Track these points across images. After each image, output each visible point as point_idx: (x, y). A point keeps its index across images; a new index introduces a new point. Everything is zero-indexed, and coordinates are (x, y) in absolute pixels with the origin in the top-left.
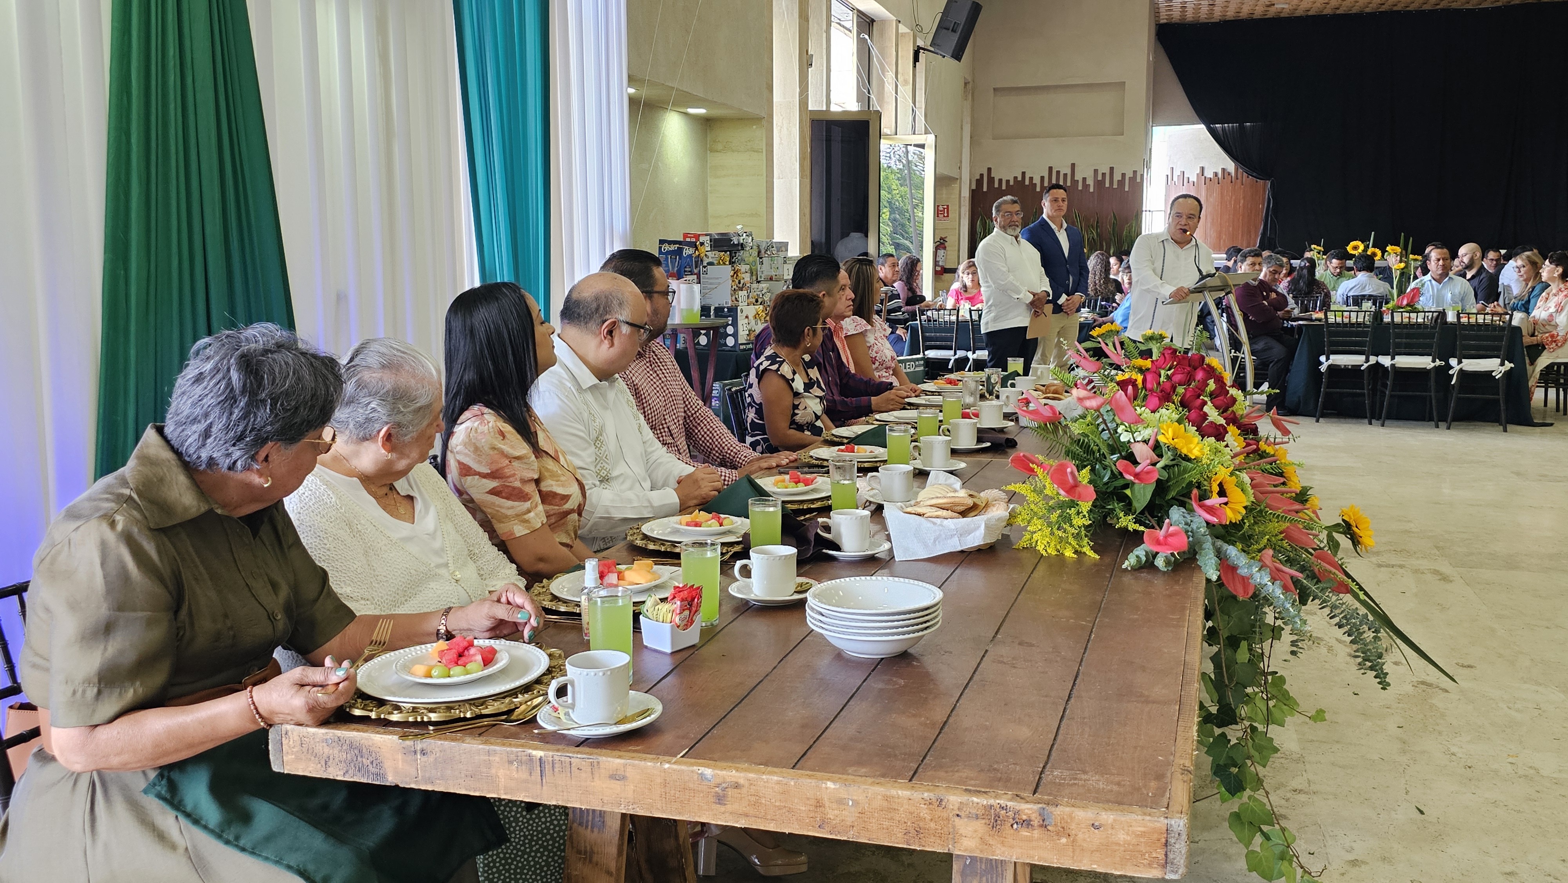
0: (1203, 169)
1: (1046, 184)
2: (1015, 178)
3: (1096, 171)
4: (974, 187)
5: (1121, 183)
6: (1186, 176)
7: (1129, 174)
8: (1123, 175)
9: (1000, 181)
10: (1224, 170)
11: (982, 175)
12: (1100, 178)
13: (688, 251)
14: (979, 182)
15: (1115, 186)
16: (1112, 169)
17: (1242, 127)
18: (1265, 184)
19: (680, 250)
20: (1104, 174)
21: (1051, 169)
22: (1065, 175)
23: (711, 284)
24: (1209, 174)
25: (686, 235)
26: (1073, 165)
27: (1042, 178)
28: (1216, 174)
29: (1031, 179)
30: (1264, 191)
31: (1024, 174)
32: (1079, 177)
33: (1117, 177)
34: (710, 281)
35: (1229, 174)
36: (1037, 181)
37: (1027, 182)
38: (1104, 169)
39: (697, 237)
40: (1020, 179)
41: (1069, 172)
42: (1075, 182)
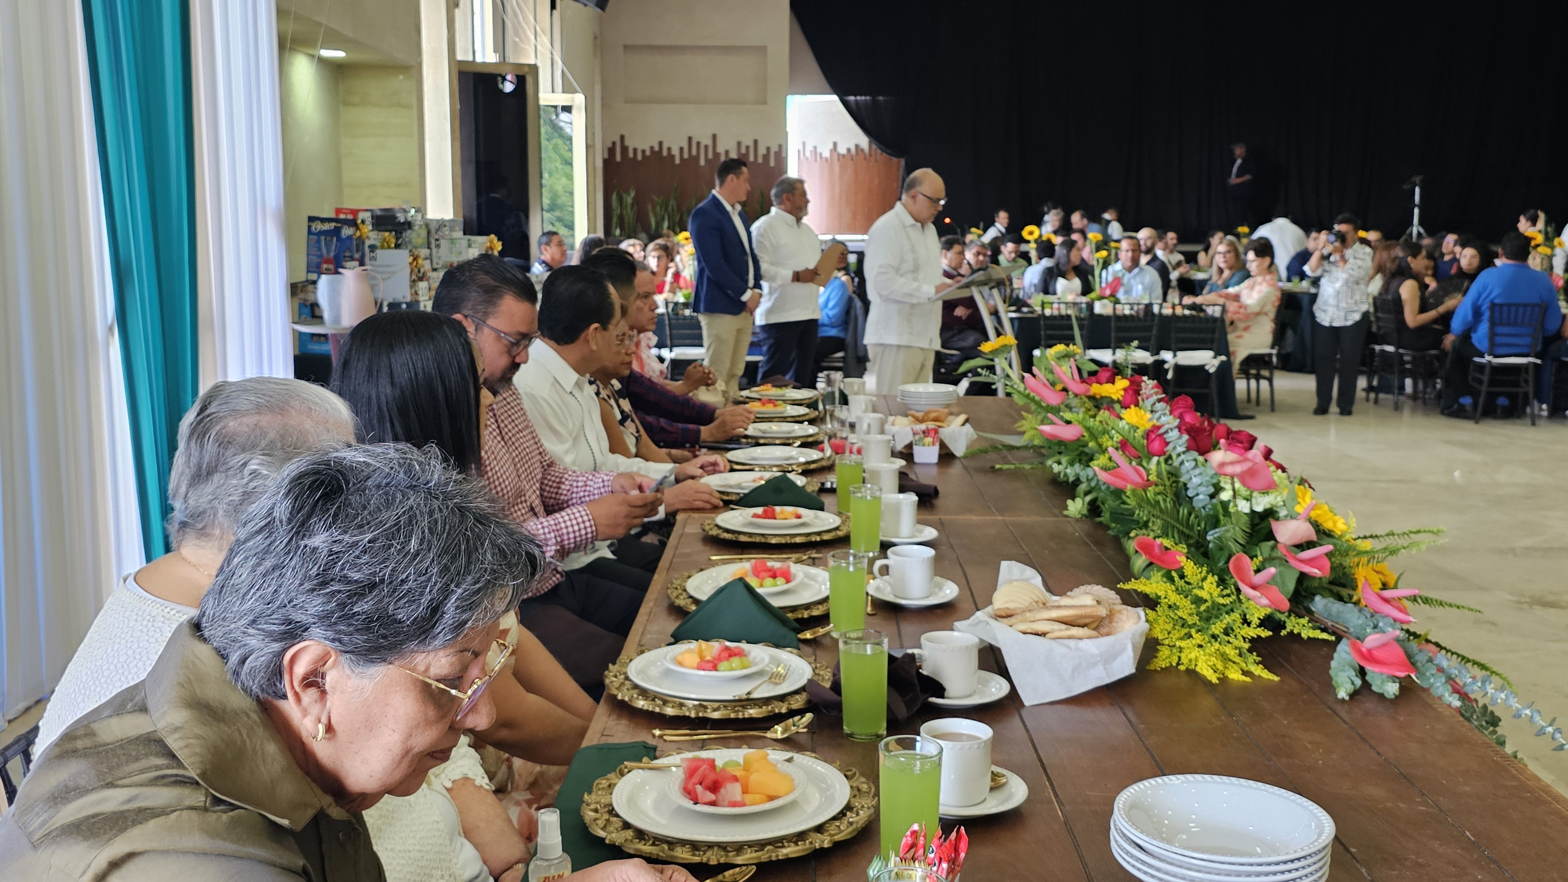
0: (835, 144)
1: (686, 156)
2: (652, 148)
3: (739, 144)
4: (606, 156)
5: (766, 157)
6: (819, 151)
7: (774, 149)
8: (768, 149)
9: (635, 150)
10: (857, 146)
11: (614, 143)
12: (743, 151)
13: (347, 231)
14: (611, 151)
15: (760, 160)
16: (756, 142)
17: (874, 102)
18: (899, 163)
19: (337, 231)
20: (747, 148)
21: (690, 139)
22: (706, 147)
23: (382, 273)
24: (842, 150)
25: (338, 211)
26: (714, 137)
27: (681, 149)
28: (849, 150)
29: (669, 149)
30: (898, 168)
31: (661, 143)
32: (721, 149)
33: (762, 151)
34: (380, 269)
35: (862, 150)
36: (676, 152)
37: (665, 153)
38: (748, 141)
39: (355, 212)
40: (657, 148)
41: (709, 142)
42: (716, 155)
